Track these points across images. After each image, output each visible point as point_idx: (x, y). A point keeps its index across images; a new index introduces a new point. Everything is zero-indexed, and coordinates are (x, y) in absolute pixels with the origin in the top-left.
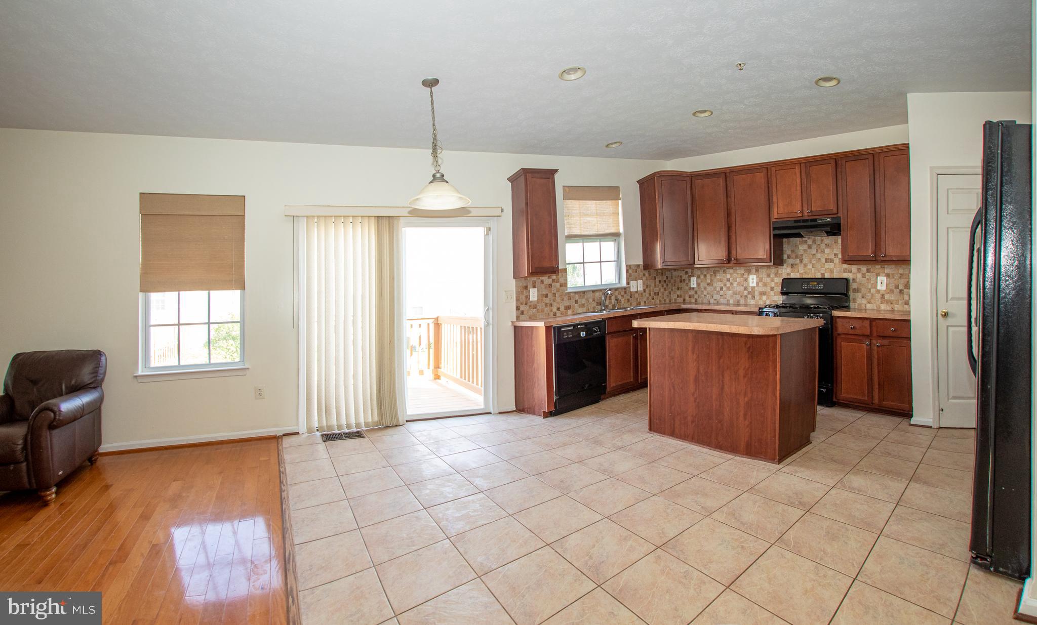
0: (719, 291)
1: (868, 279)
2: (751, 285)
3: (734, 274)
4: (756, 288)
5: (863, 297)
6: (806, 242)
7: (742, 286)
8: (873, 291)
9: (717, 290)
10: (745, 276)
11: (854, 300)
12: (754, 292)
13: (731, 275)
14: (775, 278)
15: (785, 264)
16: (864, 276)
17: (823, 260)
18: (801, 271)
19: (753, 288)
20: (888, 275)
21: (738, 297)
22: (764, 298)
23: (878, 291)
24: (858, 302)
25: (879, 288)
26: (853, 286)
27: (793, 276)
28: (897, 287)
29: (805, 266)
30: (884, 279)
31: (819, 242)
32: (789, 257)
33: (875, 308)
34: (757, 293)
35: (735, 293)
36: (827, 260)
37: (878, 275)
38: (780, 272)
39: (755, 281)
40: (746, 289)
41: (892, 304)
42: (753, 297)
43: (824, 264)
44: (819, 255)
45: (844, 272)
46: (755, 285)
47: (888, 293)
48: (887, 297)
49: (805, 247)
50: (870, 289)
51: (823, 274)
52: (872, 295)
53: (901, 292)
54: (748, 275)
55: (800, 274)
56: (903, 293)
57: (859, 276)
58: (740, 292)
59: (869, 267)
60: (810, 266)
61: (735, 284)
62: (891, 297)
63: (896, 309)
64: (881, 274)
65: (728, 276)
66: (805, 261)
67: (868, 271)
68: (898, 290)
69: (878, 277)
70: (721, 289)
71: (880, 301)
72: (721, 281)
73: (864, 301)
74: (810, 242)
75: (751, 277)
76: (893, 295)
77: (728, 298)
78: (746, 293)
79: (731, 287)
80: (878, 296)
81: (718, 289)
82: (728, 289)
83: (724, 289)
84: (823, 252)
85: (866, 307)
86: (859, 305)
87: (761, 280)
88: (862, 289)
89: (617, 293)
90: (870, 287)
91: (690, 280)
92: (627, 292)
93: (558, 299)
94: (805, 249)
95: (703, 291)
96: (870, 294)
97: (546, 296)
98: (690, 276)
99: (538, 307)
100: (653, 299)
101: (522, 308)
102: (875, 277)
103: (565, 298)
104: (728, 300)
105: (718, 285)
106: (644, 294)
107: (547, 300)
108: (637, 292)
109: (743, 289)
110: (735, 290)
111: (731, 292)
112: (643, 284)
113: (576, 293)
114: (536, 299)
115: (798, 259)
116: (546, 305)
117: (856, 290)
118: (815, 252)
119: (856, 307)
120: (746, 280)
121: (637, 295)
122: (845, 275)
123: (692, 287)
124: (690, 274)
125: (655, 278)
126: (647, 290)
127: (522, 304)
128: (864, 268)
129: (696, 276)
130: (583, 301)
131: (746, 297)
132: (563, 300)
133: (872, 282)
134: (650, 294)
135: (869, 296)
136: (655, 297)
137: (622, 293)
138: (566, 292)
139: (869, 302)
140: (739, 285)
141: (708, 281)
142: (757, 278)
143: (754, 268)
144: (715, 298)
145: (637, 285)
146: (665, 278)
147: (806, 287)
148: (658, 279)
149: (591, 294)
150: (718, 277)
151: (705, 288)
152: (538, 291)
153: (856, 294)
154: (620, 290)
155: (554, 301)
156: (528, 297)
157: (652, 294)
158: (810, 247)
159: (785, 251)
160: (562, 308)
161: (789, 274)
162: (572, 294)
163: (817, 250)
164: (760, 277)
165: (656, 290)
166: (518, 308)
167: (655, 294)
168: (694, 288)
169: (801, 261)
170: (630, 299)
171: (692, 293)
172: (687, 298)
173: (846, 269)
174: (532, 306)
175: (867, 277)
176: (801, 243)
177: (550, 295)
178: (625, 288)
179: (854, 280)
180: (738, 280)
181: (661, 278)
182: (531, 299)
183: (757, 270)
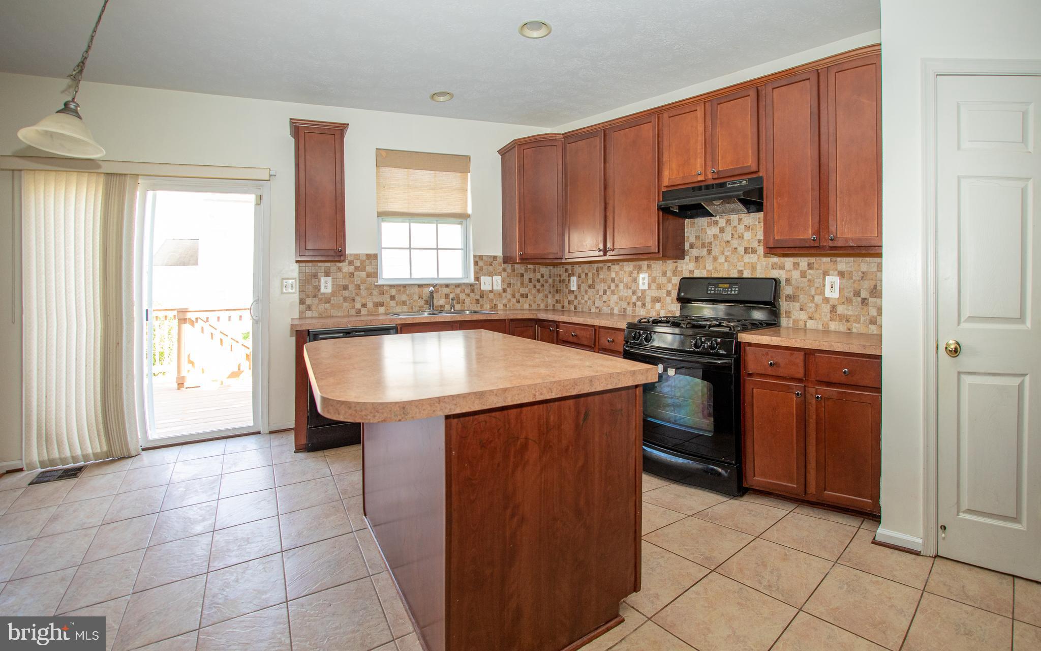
0: (602, 296)
1: (809, 280)
2: (641, 287)
3: (620, 272)
4: (647, 293)
5: (801, 309)
6: (716, 223)
7: (630, 288)
8: (818, 299)
9: (600, 294)
10: (633, 275)
11: (788, 314)
12: (645, 298)
13: (617, 273)
14: (673, 277)
15: (687, 258)
16: (803, 275)
17: (741, 250)
18: (709, 267)
19: (643, 292)
20: (841, 274)
21: (624, 304)
22: (658, 306)
23: (827, 300)
24: (793, 317)
25: (828, 294)
26: (786, 290)
27: (697, 274)
28: (857, 294)
29: (715, 259)
30: (837, 280)
31: (735, 223)
32: (692, 246)
33: (821, 327)
34: (648, 299)
35: (621, 299)
36: (746, 250)
37: (826, 273)
38: (679, 269)
39: (646, 281)
40: (634, 293)
41: (848, 321)
42: (644, 305)
43: (743, 256)
44: (735, 243)
45: (773, 268)
46: (646, 287)
47: (843, 303)
48: (840, 309)
49: (715, 230)
50: (813, 297)
51: (741, 272)
52: (817, 306)
53: (864, 301)
54: (638, 273)
55: (708, 271)
56: (867, 305)
57: (796, 274)
58: (627, 297)
59: (812, 260)
60: (722, 259)
61: (621, 286)
62: (848, 310)
63: (854, 330)
64: (831, 272)
65: (613, 275)
66: (716, 251)
67: (810, 266)
68: (859, 299)
69: (827, 278)
70: (605, 292)
71: (829, 315)
72: (604, 281)
73: (803, 316)
74: (722, 222)
75: (641, 276)
76: (850, 308)
77: (612, 304)
78: (634, 298)
79: (616, 291)
80: (826, 308)
81: (601, 293)
82: (613, 292)
83: (608, 293)
84: (741, 237)
85: (806, 325)
86: (794, 321)
87: (654, 280)
88: (801, 296)
89: (458, 290)
90: (813, 293)
91: (569, 280)
92: (475, 290)
93: (363, 292)
94: (715, 233)
95: (583, 296)
96: (814, 305)
97: (345, 288)
98: (569, 275)
99: (332, 302)
100: (518, 302)
101: (309, 301)
102: (822, 277)
103: (375, 292)
104: (611, 309)
105: (601, 287)
106: (504, 295)
107: (346, 293)
108: (491, 291)
109: (631, 293)
110: (620, 294)
111: (616, 296)
112: (503, 281)
113: (391, 286)
114: (329, 290)
115: (706, 249)
116: (345, 299)
117: (791, 298)
118: (729, 238)
119: (791, 325)
120: (635, 280)
121: (491, 296)
122: (774, 274)
123: (571, 289)
124: (570, 272)
125: (522, 275)
126: (508, 289)
127: (308, 296)
128: (803, 262)
129: (577, 275)
130: (404, 298)
131: (635, 304)
132: (371, 294)
133: (816, 285)
134: (514, 296)
135: (811, 307)
136: (521, 300)
137: (468, 291)
138: (376, 284)
139: (811, 318)
140: (627, 287)
141: (590, 282)
142: (648, 277)
143: (646, 263)
144: (597, 305)
145: (492, 283)
146: (539, 276)
147: (713, 292)
148: (526, 277)
149: (417, 290)
150: (601, 276)
151: (586, 292)
152: (333, 281)
153: (791, 304)
154: (464, 287)
155: (357, 295)
156: (318, 288)
157: (518, 296)
158: (722, 230)
159: (688, 238)
160: (370, 305)
161: (691, 272)
162: (385, 288)
163: (732, 234)
164: (652, 276)
165: (523, 291)
166: (302, 302)
167: (522, 295)
168: (573, 291)
169: (709, 252)
170: (480, 299)
171: (571, 297)
172: (566, 304)
173: (776, 264)
174: (324, 299)
175: (809, 277)
176: (709, 225)
177: (351, 287)
178: (472, 285)
179: (788, 281)
180: (625, 280)
181: (532, 275)
182: (323, 290)
183: (649, 267)
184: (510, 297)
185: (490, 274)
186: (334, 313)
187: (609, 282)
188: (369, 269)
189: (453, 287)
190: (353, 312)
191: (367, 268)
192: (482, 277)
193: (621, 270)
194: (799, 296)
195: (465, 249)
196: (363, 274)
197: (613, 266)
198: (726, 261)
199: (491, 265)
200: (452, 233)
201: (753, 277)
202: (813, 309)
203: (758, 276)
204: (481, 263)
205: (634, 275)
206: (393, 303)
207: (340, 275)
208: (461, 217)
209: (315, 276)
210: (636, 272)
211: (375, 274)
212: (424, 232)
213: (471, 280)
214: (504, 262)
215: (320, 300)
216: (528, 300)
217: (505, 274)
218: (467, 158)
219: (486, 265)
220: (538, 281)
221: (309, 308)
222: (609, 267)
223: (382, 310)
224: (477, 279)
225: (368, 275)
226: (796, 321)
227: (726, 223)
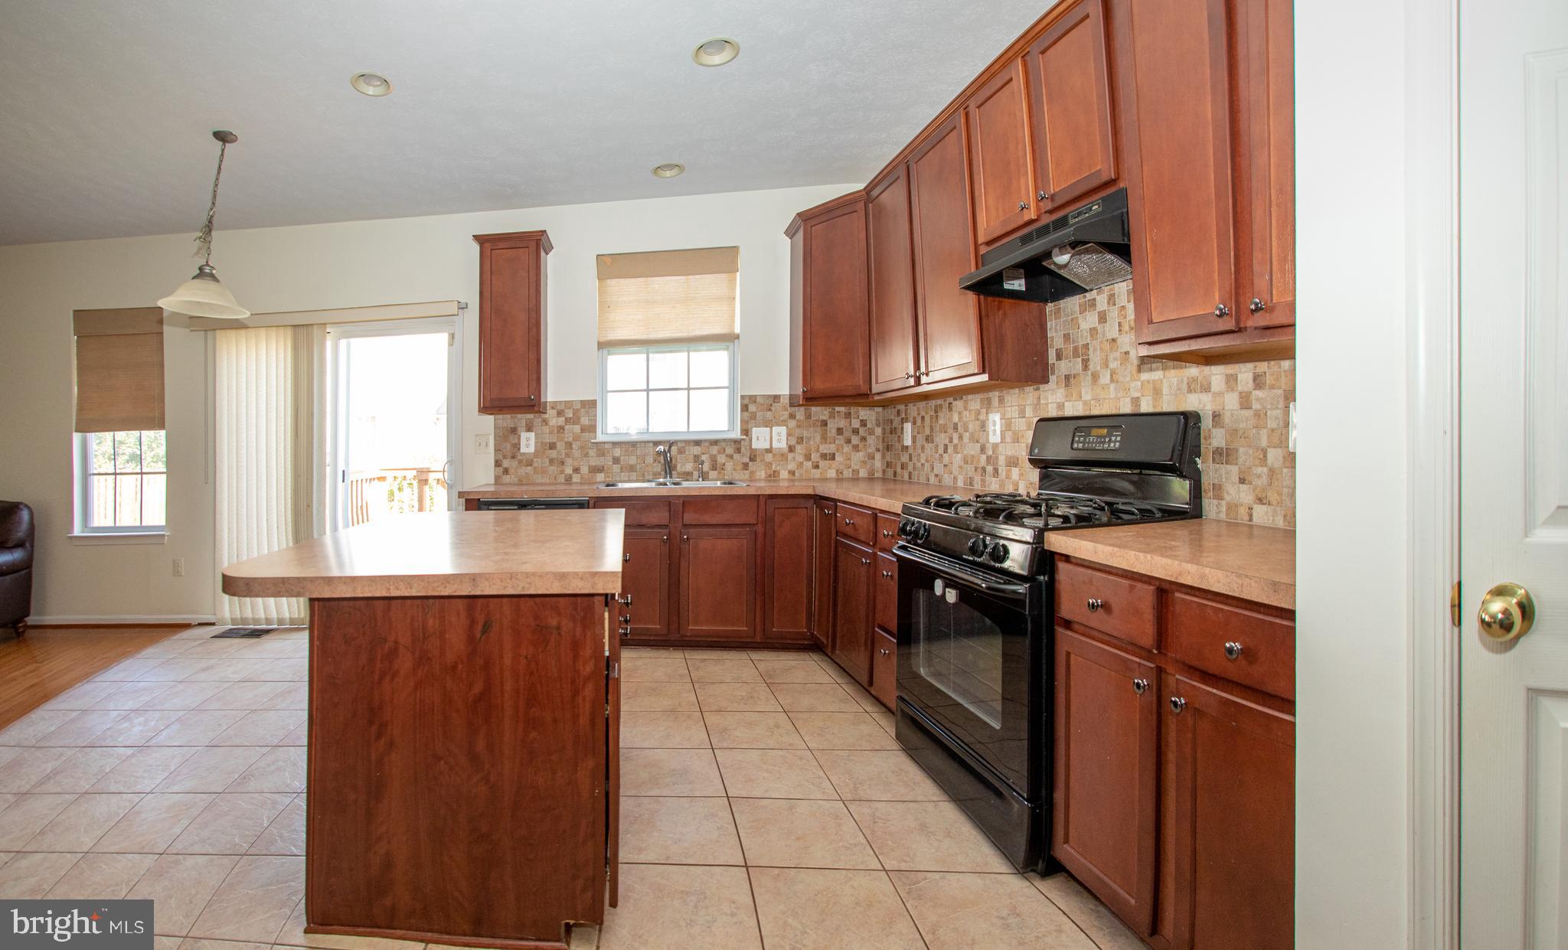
0: (942, 455)
1: (1257, 414)
2: (992, 438)
3: (965, 413)
4: (1000, 449)
5: (1242, 481)
6: (1093, 303)
7: (977, 442)
8: (1273, 456)
9: (939, 452)
11: (1218, 488)
12: (997, 458)
13: (960, 416)
14: (1034, 418)
15: (1053, 378)
16: (1245, 402)
17: (1135, 356)
18: (1087, 394)
19: (995, 446)
21: (970, 470)
22: (1013, 473)
24: (1228, 498)
26: (1214, 438)
29: (1095, 377)
32: (1059, 357)
34: (1002, 460)
35: (966, 460)
38: (1042, 401)
39: (998, 428)
40: (983, 450)
42: (996, 471)
44: (1124, 342)
45: (1190, 391)
46: (998, 438)
49: (1091, 319)
50: (1263, 452)
51: (1136, 401)
52: (1269, 472)
54: (987, 413)
55: (1085, 403)
57: (1231, 401)
58: (973, 456)
59: (1260, 369)
60: (1105, 378)
61: (966, 436)
65: (956, 418)
66: (1095, 361)
67: (1258, 381)
70: (946, 449)
72: (944, 428)
73: (1244, 495)
74: (1102, 301)
75: (992, 417)
77: (955, 468)
78: (983, 459)
79: (959, 446)
81: (941, 450)
82: (956, 450)
83: (949, 450)
85: (1251, 516)
86: (1229, 506)
87: (1008, 424)
88: (1241, 450)
89: (714, 450)
90: (1264, 443)
91: (902, 428)
92: (743, 449)
93: (576, 453)
94: (1093, 326)
95: (919, 455)
96: (1265, 470)
97: (552, 446)
98: (903, 421)
99: (535, 465)
100: (817, 467)
101: (506, 463)
102: (1281, 405)
103: (592, 453)
104: (954, 478)
105: (941, 439)
106: (790, 456)
107: (553, 454)
108: (769, 451)
109: (979, 450)
110: (965, 452)
111: (959, 455)
112: (789, 435)
113: (615, 444)
114: (532, 449)
115: (1080, 360)
116: (552, 461)
117: (1224, 455)
118: (1114, 333)
119: (1223, 516)
120: (983, 426)
121: (769, 457)
122: (1192, 403)
123: (905, 445)
124: (904, 416)
125: (825, 423)
126: (798, 448)
127: (505, 457)
128: (1245, 372)
129: (911, 419)
130: (633, 460)
131: (984, 470)
132: (586, 455)
133: (1271, 424)
134: (808, 457)
135: (1259, 476)
136: (822, 464)
137: (729, 450)
138: (592, 441)
139: (1260, 501)
140: (974, 440)
141: (927, 431)
142: (1001, 419)
143: (997, 393)
144: (936, 471)
145: (770, 437)
146: (856, 424)
147: (1081, 445)
148: (832, 426)
149: (650, 449)
150: (941, 421)
151: (923, 448)
152: (536, 438)
153: (1224, 469)
154: (723, 444)
155: (567, 455)
156: (517, 446)
157: (815, 457)
158: (1103, 318)
159: (1052, 340)
160: (585, 470)
161: (1061, 406)
162: (607, 446)
163: (1120, 324)
164: (1006, 417)
165: (825, 449)
166: (498, 464)
167: (824, 456)
168: (907, 447)
169: (1086, 367)
170: (750, 463)
171: (905, 458)
172: (899, 470)
173: (1195, 380)
174: (524, 461)
175: (1256, 406)
176: (1083, 309)
177: (560, 446)
178: (736, 442)
179: (1216, 416)
180: (971, 426)
181: (842, 423)
182: (523, 449)
183: (1001, 400)
184: (800, 458)
185: (768, 424)
186: (539, 479)
187: (950, 430)
188: (585, 421)
189: (707, 444)
190: (562, 479)
191: (582, 419)
192: (754, 429)
193: (966, 408)
194: (1237, 450)
195: (732, 388)
196: (577, 428)
197: (955, 403)
198: (1112, 381)
199: (770, 410)
200: (713, 365)
201: (1158, 410)
202: (1265, 480)
203: (1166, 408)
204: (752, 408)
205: (982, 417)
206: (616, 468)
207: (546, 429)
208: (727, 339)
209: (514, 431)
210: (984, 410)
211: (592, 428)
212: (668, 366)
213: (737, 434)
214: (791, 405)
215: (520, 462)
216: (835, 464)
217: (792, 423)
218: (734, 250)
219: (762, 410)
220: (856, 431)
221: (506, 471)
222: (950, 403)
223: (600, 477)
224: (746, 432)
225: (583, 430)
226: (1232, 508)
227: (1109, 303)
